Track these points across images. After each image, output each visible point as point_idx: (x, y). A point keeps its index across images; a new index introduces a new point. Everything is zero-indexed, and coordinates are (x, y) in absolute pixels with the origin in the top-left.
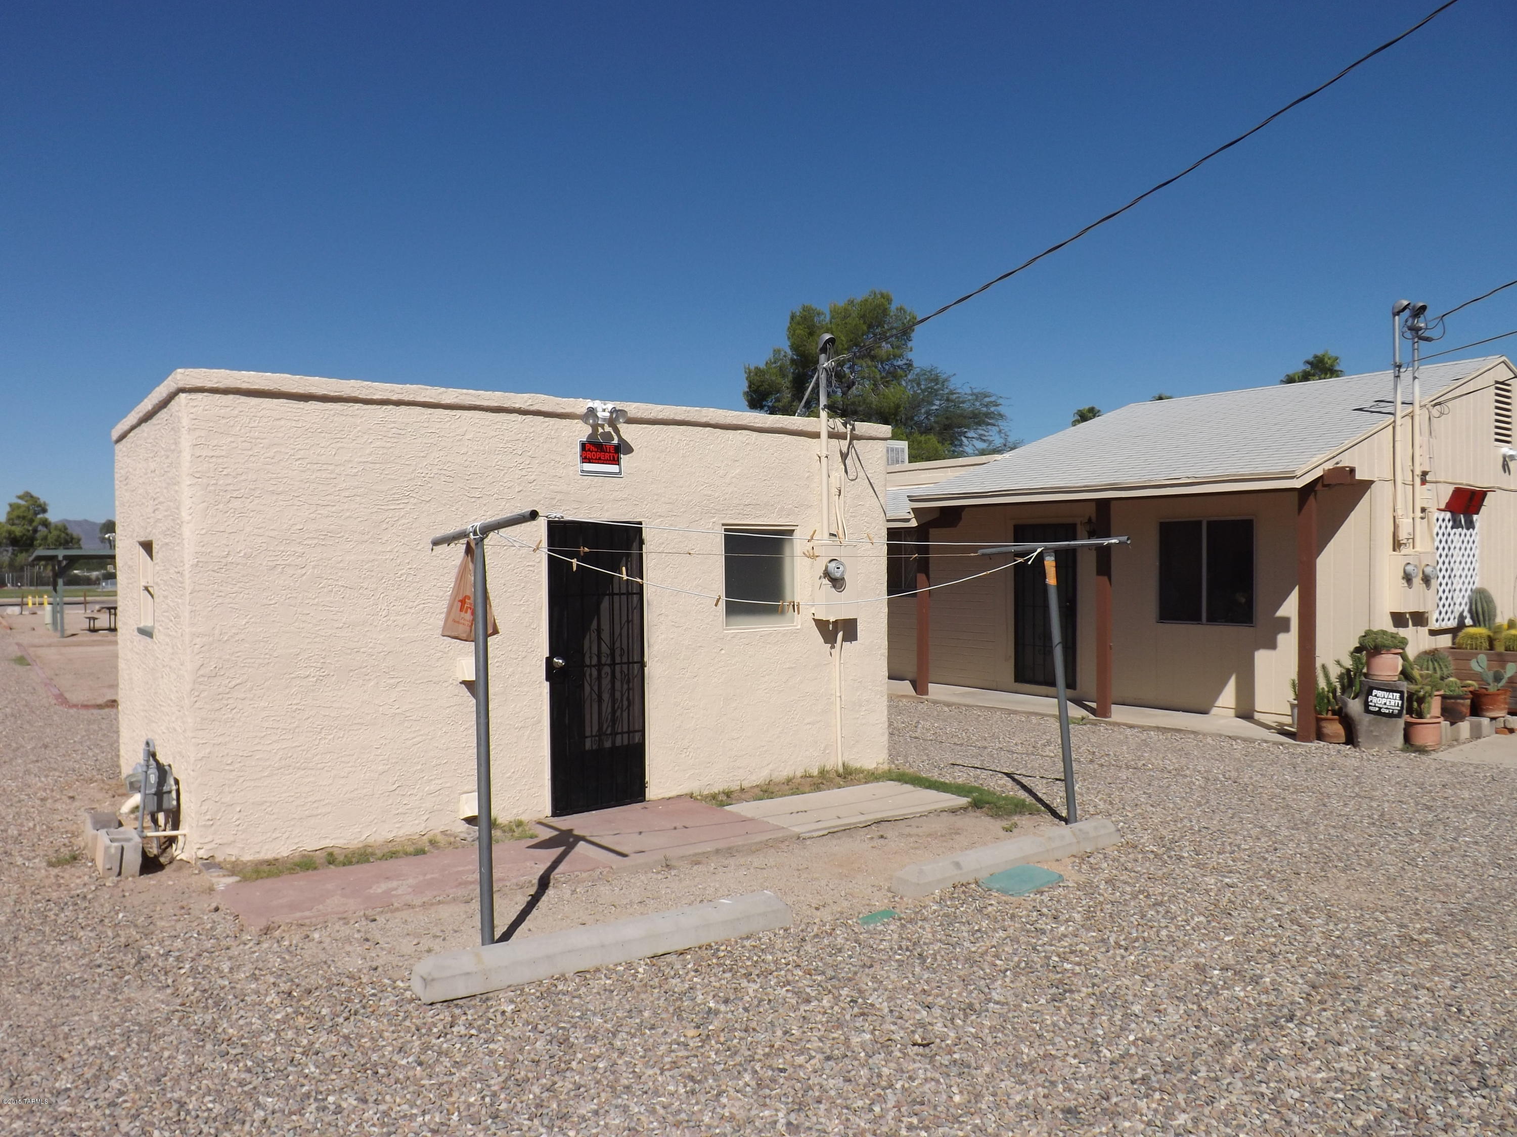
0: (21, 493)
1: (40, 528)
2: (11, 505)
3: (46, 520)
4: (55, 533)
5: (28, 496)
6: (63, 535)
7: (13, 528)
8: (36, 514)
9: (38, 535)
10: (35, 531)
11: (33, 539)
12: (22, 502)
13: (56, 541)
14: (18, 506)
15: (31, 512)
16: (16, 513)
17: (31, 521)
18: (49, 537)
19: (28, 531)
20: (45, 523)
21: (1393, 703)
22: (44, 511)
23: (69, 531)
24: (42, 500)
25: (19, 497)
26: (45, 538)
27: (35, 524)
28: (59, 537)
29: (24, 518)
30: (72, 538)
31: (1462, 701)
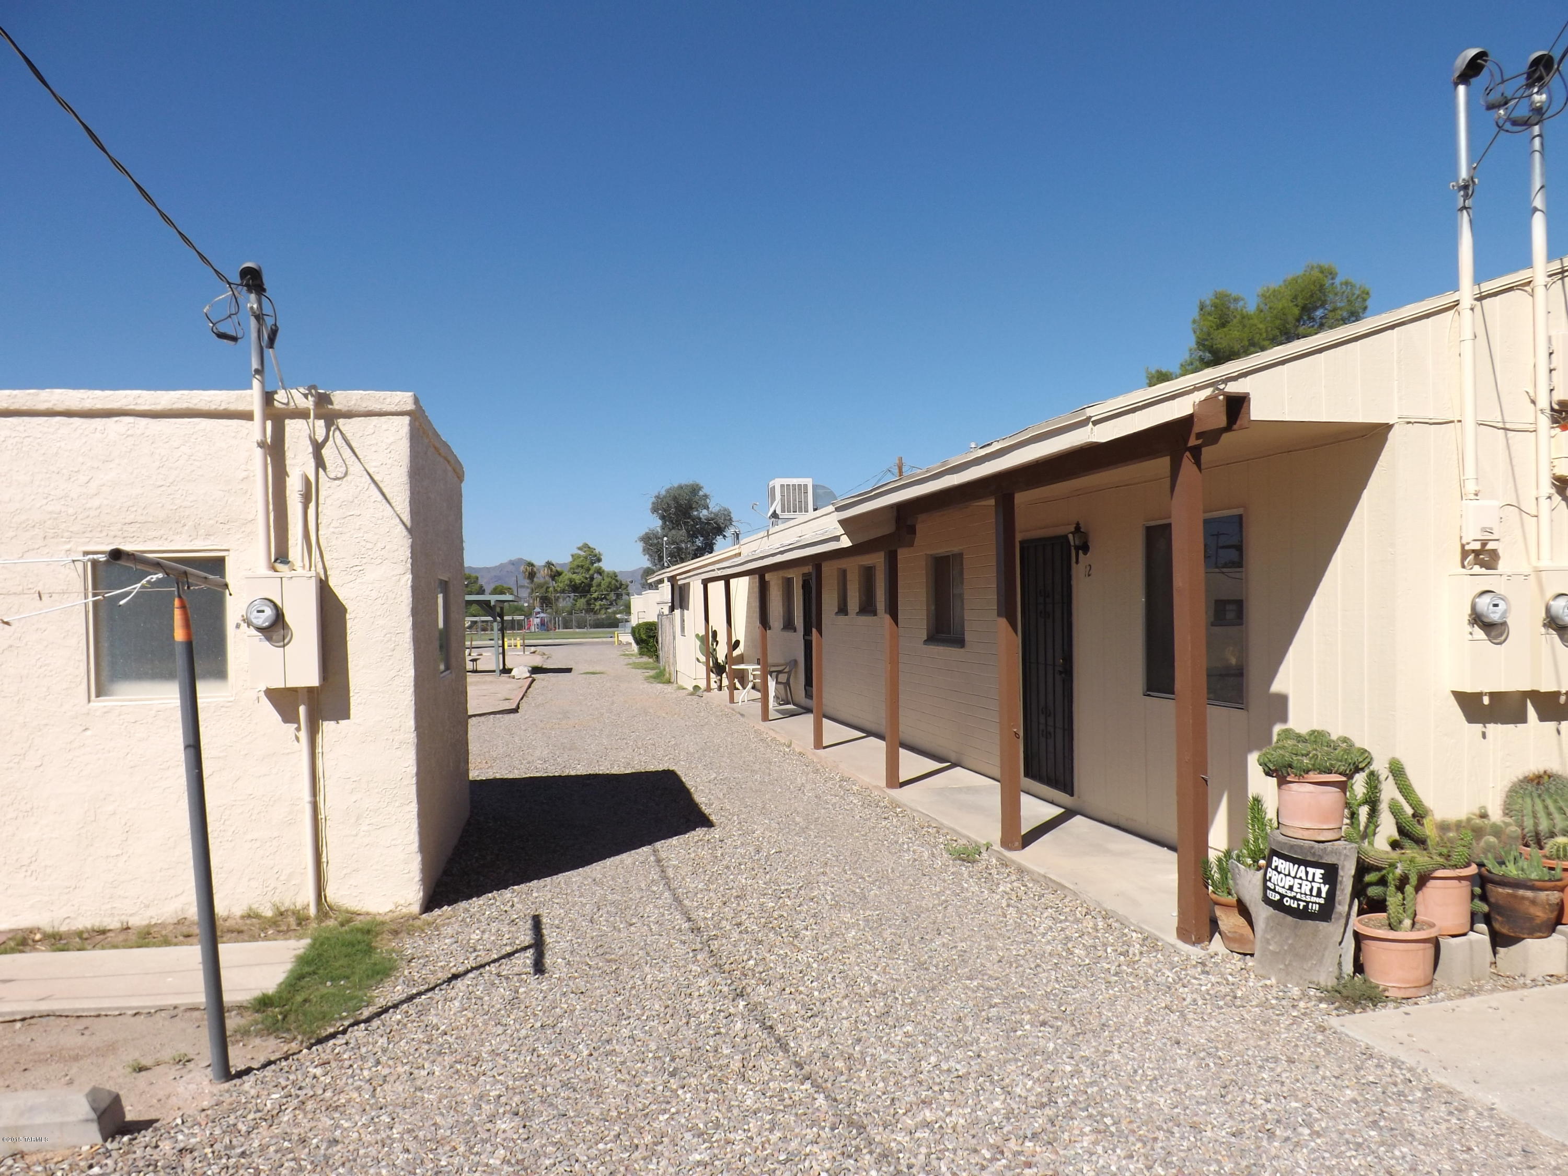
0: (580, 545)
1: (596, 575)
2: (572, 556)
3: (600, 568)
4: (607, 580)
5: (586, 547)
6: (614, 582)
7: (574, 576)
8: (592, 564)
9: (595, 583)
10: (592, 578)
11: (590, 586)
12: (582, 553)
13: (608, 587)
14: (579, 556)
15: (588, 562)
16: (576, 563)
17: (588, 570)
18: (603, 582)
19: (586, 578)
20: (600, 572)
21: (1306, 888)
22: (599, 560)
23: (619, 578)
24: (597, 551)
25: (580, 549)
26: (599, 585)
27: (591, 572)
28: (610, 583)
29: (582, 567)
30: (621, 585)
31: (1529, 894)
